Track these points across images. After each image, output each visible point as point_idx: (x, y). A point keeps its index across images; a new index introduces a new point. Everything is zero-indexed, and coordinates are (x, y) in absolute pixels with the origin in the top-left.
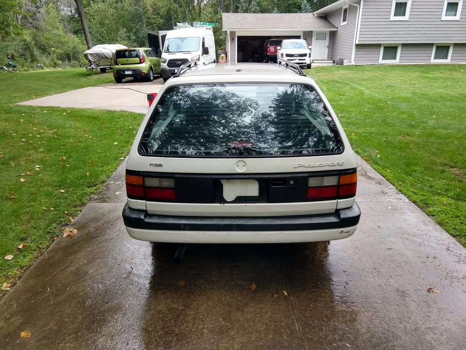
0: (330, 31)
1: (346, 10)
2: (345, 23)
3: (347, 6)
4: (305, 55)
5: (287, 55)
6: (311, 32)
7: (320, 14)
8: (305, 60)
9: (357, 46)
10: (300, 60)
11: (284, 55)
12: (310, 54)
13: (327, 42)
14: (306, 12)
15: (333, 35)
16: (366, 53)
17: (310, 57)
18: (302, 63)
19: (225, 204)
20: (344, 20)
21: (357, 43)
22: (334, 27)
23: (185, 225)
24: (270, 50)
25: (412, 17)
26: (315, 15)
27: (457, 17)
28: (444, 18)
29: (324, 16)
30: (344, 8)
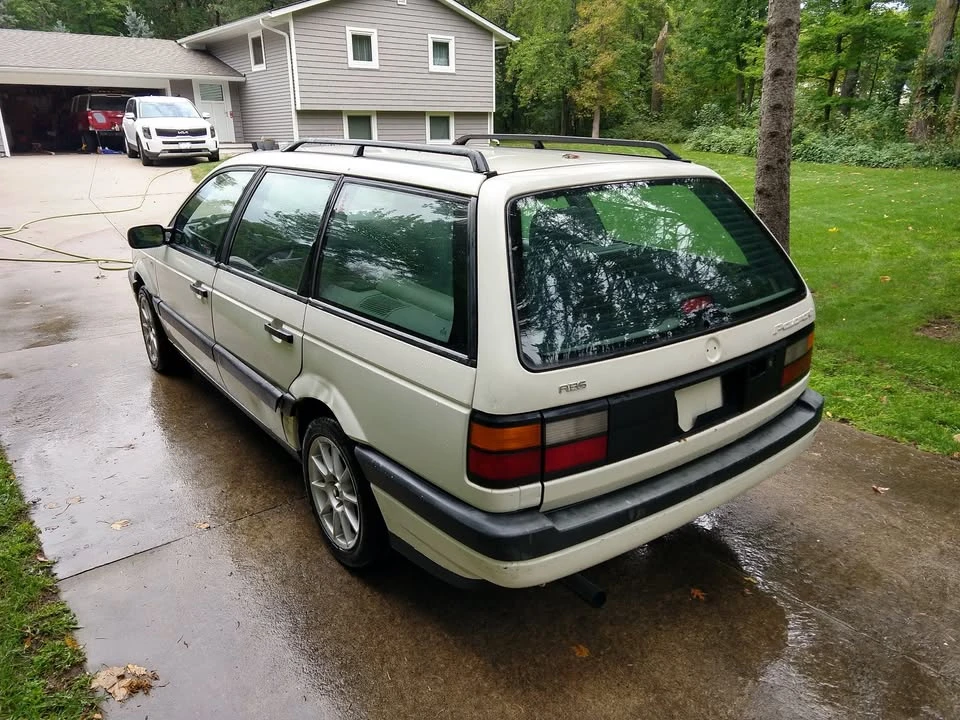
0: (229, 82)
1: (256, 42)
2: (262, 67)
3: (259, 33)
4: (202, 132)
5: (160, 133)
6: (189, 82)
7: (197, 43)
8: (204, 142)
9: (301, 114)
10: (193, 142)
11: (153, 133)
12: (212, 130)
13: (227, 104)
14: (139, 36)
15: (238, 91)
16: (318, 127)
17: (213, 136)
18: (200, 150)
19: (687, 439)
20: (258, 61)
21: (299, 108)
22: (235, 72)
23: (635, 508)
24: (94, 119)
25: (383, 63)
26: (185, 46)
27: (451, 68)
28: (433, 68)
29: (204, 48)
30: (252, 35)
